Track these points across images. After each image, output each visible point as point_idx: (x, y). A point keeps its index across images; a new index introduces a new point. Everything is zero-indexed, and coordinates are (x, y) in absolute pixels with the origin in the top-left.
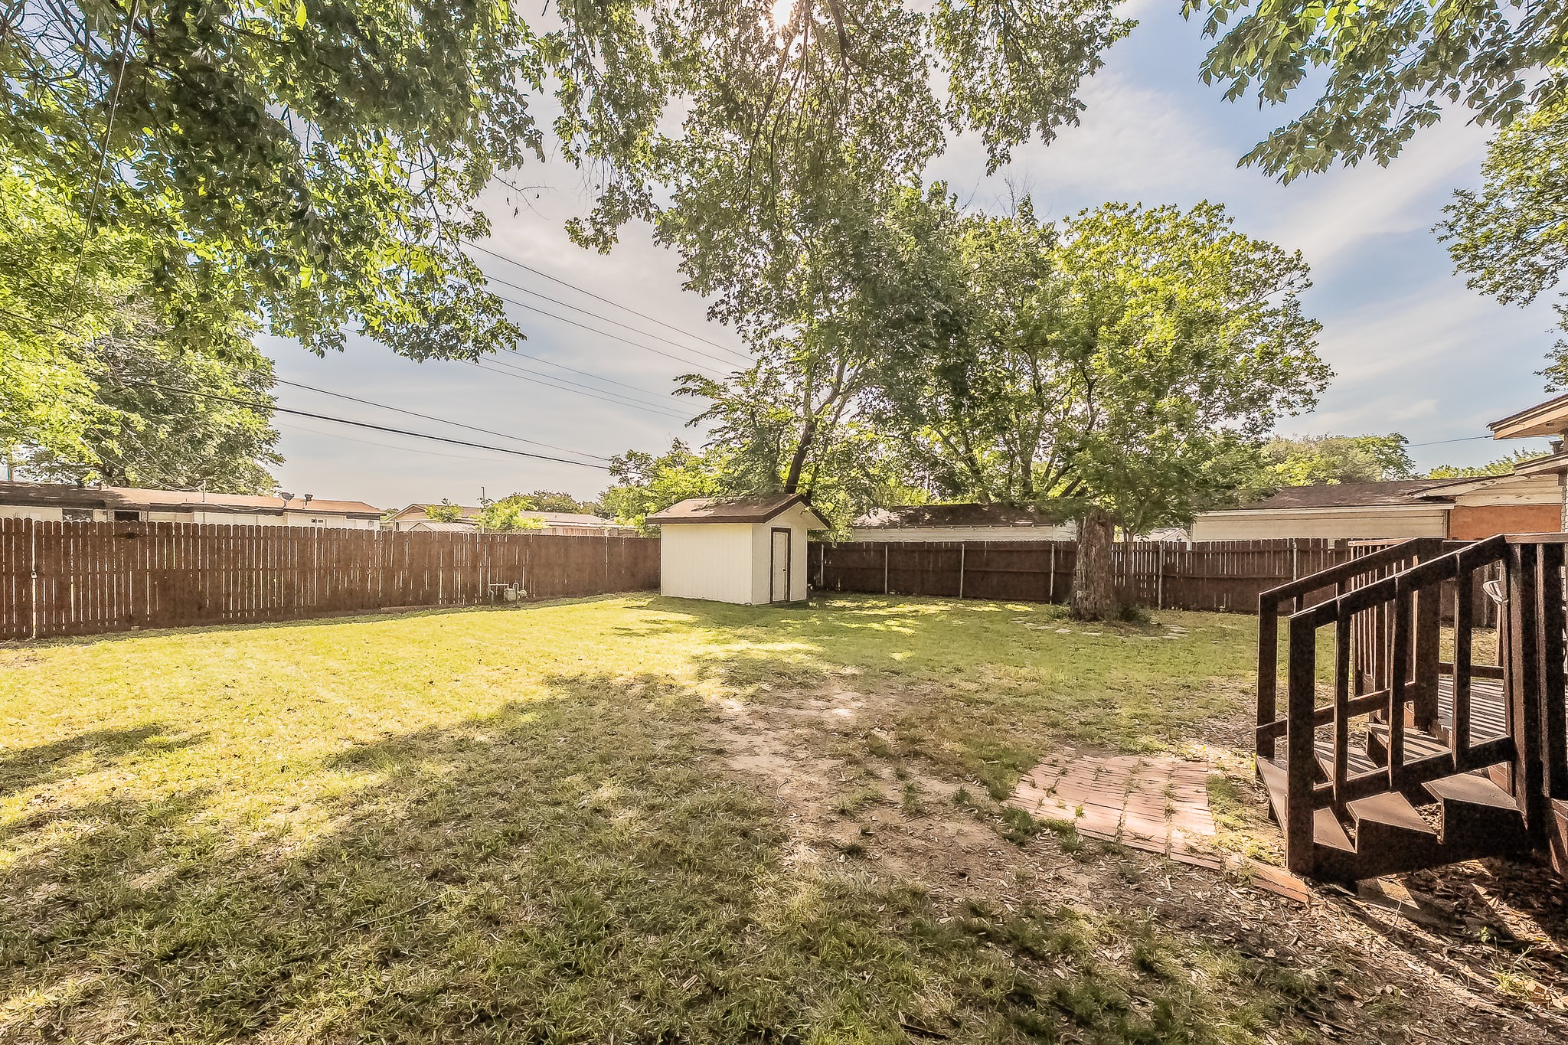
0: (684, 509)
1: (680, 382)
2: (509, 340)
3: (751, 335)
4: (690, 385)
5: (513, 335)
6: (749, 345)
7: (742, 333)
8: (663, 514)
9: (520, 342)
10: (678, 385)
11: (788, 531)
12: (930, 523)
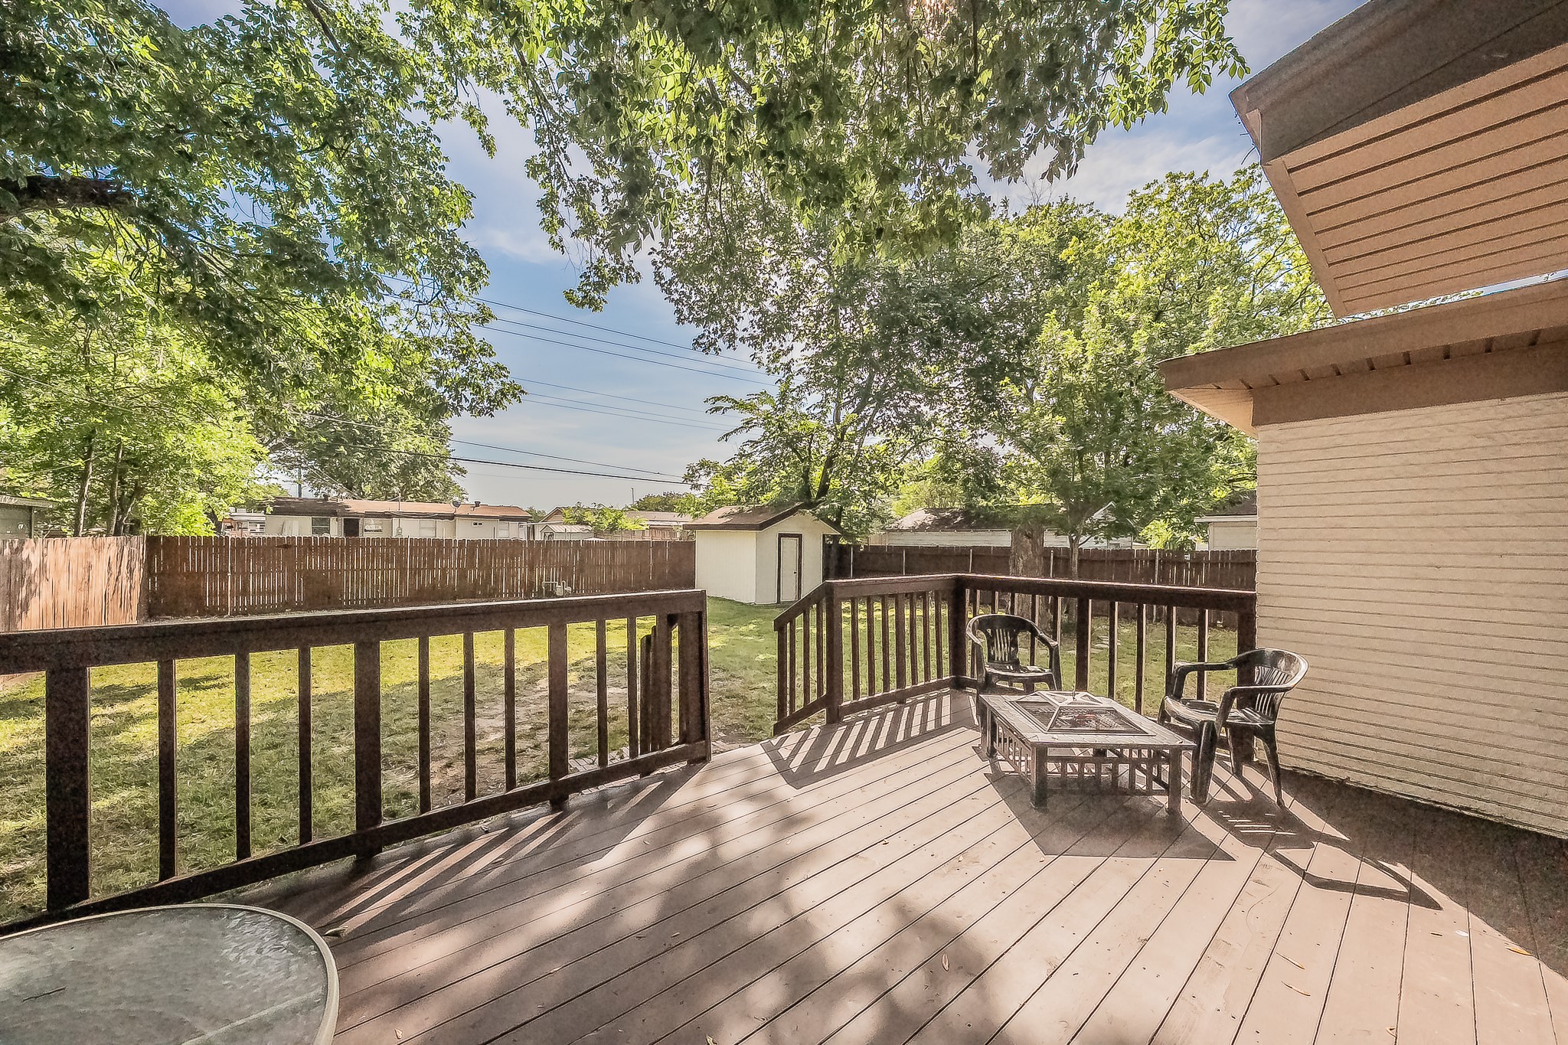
0: (714, 518)
1: (710, 402)
2: (514, 396)
3: (765, 361)
4: (719, 404)
5: (514, 392)
6: (764, 369)
7: (756, 361)
8: (699, 521)
9: (522, 397)
10: (709, 405)
11: (800, 536)
12: (958, 527)
